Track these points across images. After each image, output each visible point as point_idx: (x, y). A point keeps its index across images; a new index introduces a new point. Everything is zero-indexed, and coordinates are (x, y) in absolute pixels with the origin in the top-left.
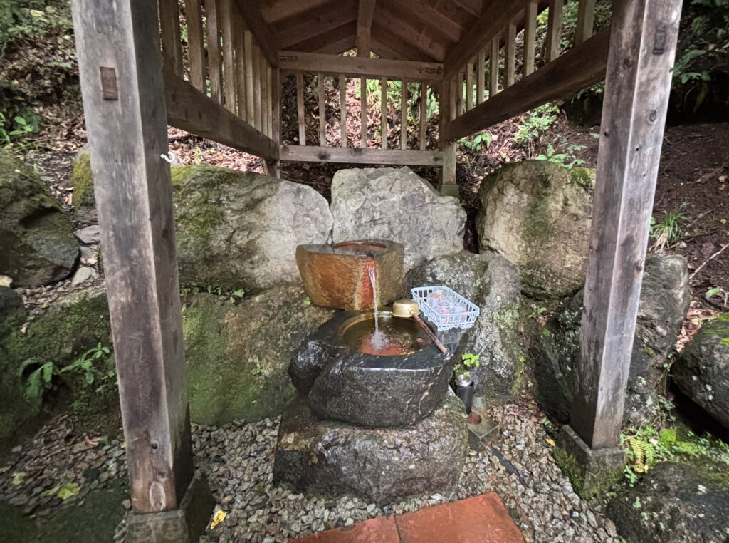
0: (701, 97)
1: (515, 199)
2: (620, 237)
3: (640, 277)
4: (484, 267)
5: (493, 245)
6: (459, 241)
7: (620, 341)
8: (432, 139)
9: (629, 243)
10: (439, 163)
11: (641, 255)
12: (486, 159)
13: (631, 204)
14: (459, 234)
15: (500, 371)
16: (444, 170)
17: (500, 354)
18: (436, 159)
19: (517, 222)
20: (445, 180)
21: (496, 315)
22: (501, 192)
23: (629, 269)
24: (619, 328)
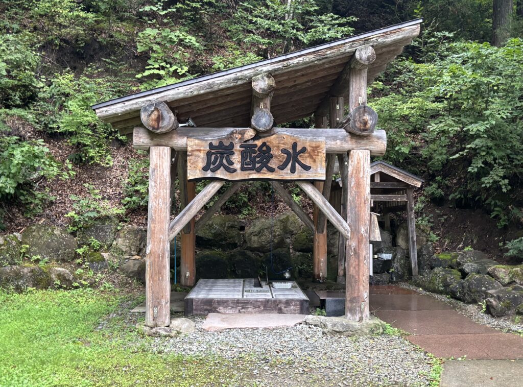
0: (463, 202)
1: (403, 232)
2: (411, 236)
3: (416, 243)
4: (396, 250)
5: (399, 244)
6: (390, 245)
7: (414, 255)
8: (380, 209)
9: (412, 238)
10: (383, 220)
11: (415, 239)
12: (403, 218)
13: (411, 231)
14: (390, 242)
15: (400, 273)
16: (385, 222)
17: (399, 268)
18: (382, 219)
19: (404, 238)
20: (386, 226)
21: (399, 260)
22: (400, 230)
23: (413, 242)
24: (414, 252)
